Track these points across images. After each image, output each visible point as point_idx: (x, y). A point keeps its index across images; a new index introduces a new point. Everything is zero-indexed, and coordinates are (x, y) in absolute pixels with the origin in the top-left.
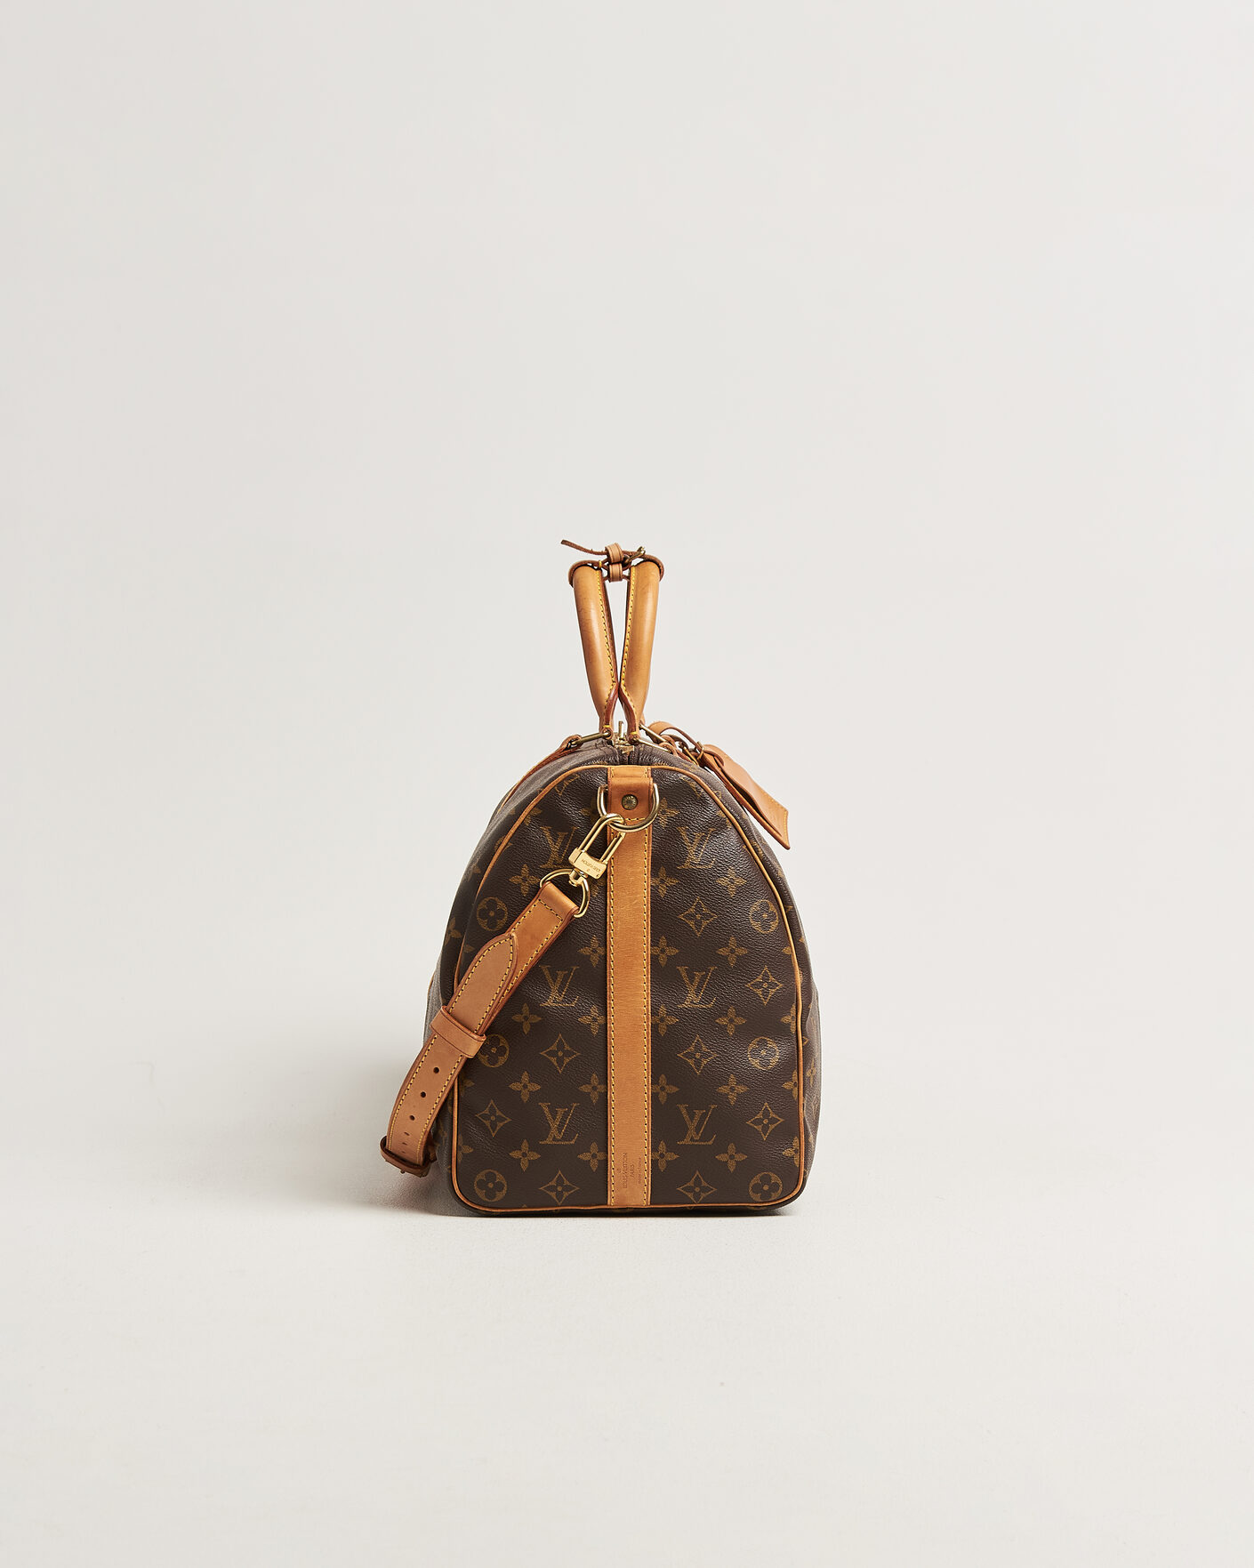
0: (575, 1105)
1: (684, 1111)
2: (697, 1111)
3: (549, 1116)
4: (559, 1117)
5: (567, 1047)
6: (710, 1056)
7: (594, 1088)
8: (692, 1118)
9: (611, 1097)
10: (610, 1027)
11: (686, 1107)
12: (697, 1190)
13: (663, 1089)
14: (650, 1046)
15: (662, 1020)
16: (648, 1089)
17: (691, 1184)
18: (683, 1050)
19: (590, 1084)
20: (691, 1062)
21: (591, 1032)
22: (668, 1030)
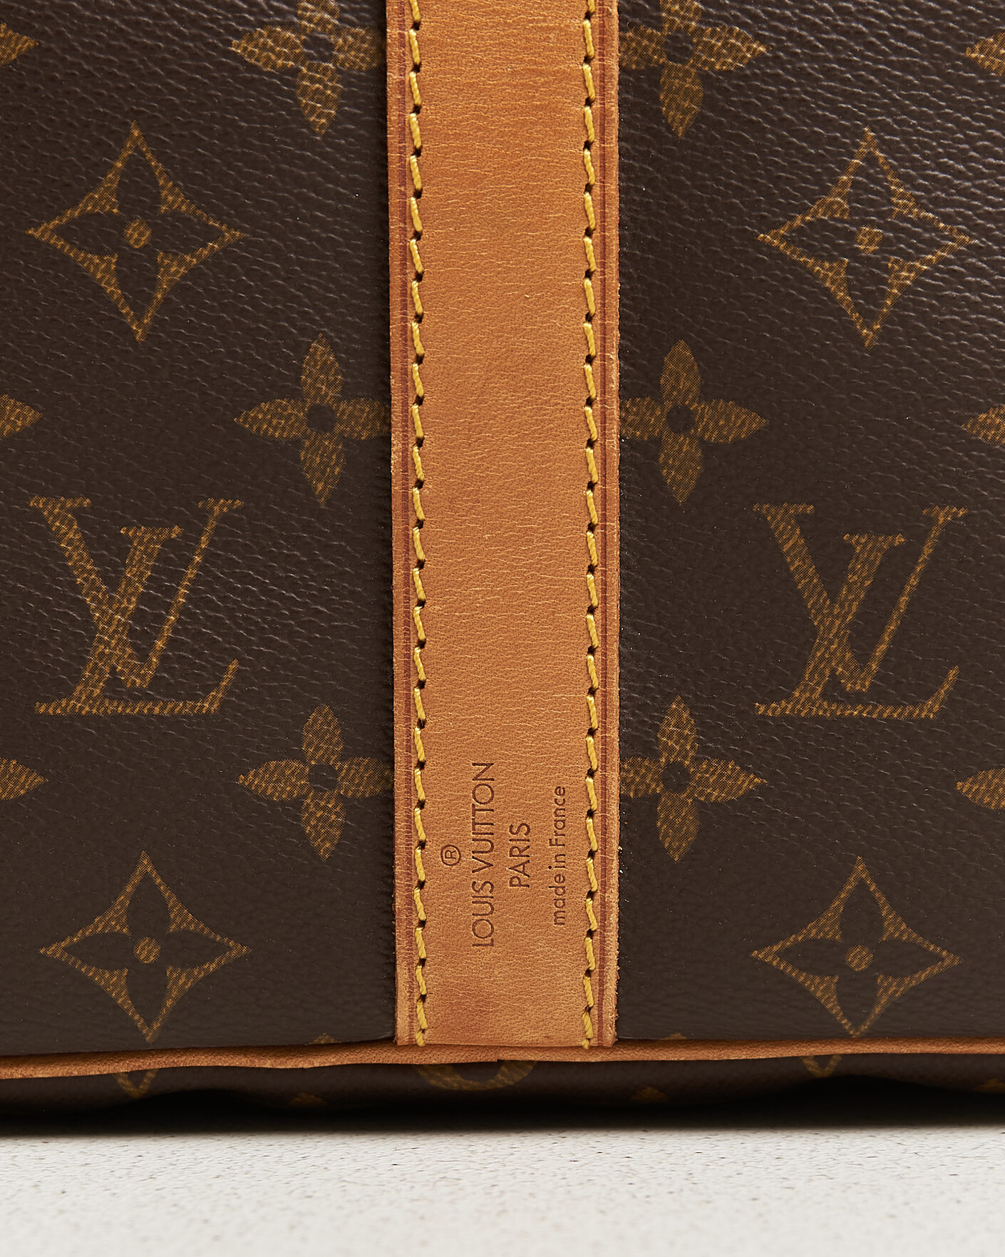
0: (219, 507)
1: (792, 541)
2: (859, 542)
3: (84, 569)
4: (137, 572)
5: (173, 199)
6: (933, 245)
7: (321, 418)
8: (832, 577)
9: (407, 463)
10: (403, 87)
11: (801, 519)
12: (859, 959)
13: (681, 420)
14: (613, 187)
15: (679, 46)
16: (604, 419)
17: (825, 927)
18: (788, 211)
19: (295, 394)
20: (830, 275)
21: (298, 115)
22: (708, 102)
